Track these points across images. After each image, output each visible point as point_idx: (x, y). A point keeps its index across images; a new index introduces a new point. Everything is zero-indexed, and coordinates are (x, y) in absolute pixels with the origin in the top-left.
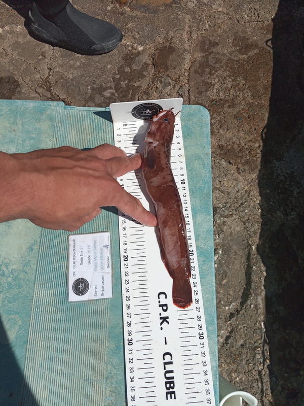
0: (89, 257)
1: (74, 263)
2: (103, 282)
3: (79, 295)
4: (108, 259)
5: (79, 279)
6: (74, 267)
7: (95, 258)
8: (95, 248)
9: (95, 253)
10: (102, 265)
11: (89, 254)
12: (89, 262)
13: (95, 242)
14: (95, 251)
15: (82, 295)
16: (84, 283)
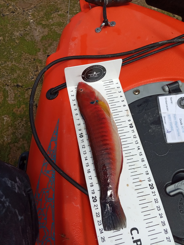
0: (181, 124)
2: (167, 106)
4: (165, 122)
7: (176, 123)
8: (178, 130)
9: (177, 127)
10: (170, 118)
11: (182, 126)
12: (181, 120)
13: (179, 135)
14: (177, 128)
15: (181, 98)
16: (181, 106)
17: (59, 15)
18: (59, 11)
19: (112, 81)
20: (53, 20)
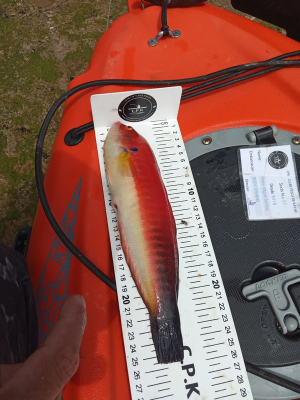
0: (272, 192)
1: (290, 185)
2: (252, 165)
3: (279, 152)
4: (247, 189)
5: (282, 168)
6: (289, 180)
7: (264, 190)
8: (266, 201)
9: (265, 196)
10: (255, 182)
11: (273, 195)
12: (271, 186)
13: (267, 209)
14: (266, 198)
15: (275, 152)
16: (274, 164)
17: (96, 21)
18: (97, 15)
19: (165, 121)
20: (86, 29)
